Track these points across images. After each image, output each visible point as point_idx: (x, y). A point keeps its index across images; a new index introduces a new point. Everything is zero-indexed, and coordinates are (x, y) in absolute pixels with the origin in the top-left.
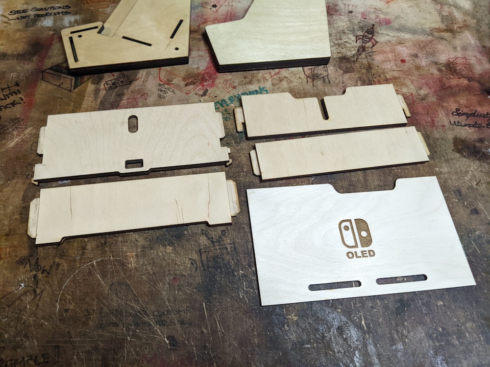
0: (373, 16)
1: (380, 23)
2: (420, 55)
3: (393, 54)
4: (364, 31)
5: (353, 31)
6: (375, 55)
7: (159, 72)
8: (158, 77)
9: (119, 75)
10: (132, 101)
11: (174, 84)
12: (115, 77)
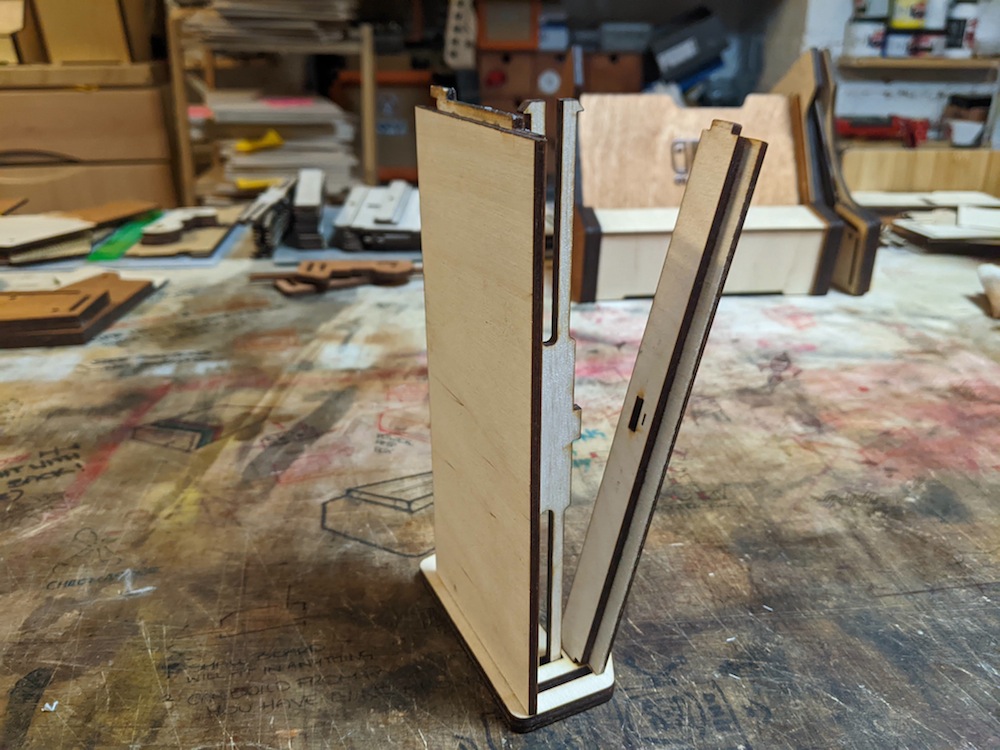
0: (779, 343)
1: (798, 350)
2: (891, 381)
3: (840, 382)
4: (772, 359)
6: (804, 384)
7: (378, 419)
8: (377, 425)
9: (295, 427)
10: (319, 460)
11: (410, 432)
12: (287, 430)
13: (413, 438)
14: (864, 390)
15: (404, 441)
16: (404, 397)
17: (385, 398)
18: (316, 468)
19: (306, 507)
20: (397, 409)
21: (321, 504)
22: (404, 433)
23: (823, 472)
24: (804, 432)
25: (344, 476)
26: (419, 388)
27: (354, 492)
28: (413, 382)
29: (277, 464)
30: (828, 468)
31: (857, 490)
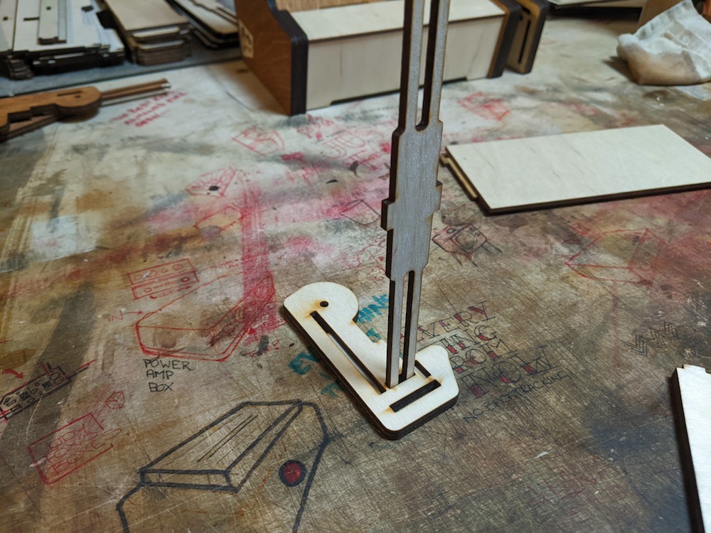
7: (136, 335)
8: (139, 345)
9: (36, 371)
10: (86, 424)
11: (182, 349)
12: (26, 380)
13: (189, 358)
15: (180, 365)
16: (154, 291)
17: (132, 297)
18: (87, 443)
19: (97, 519)
20: (154, 313)
21: (115, 508)
22: (175, 352)
23: (615, 305)
24: (573, 254)
25: (128, 447)
26: (167, 273)
27: (150, 475)
28: (156, 264)
29: (33, 446)
30: (616, 299)
31: (655, 323)
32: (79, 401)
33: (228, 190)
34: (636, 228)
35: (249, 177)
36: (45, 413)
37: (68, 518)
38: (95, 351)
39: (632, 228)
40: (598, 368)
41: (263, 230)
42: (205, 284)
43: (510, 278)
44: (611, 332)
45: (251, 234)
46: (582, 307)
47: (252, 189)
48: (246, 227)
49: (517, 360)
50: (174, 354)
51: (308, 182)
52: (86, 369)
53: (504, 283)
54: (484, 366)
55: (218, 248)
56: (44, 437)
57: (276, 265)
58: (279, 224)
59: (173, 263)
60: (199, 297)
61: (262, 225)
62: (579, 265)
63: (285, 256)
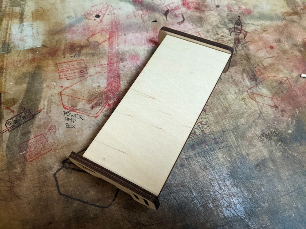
0: (236, 8)
1: (244, 14)
2: (282, 39)
3: (262, 42)
4: (234, 23)
5: (225, 24)
6: (249, 45)
7: (60, 98)
8: (62, 104)
9: (19, 110)
10: (41, 139)
11: (80, 109)
12: (16, 114)
13: (82, 114)
14: (272, 47)
15: (78, 117)
16: (68, 75)
17: (59, 78)
18: (42, 147)
19: (47, 179)
20: (68, 88)
21: (53, 175)
22: (77, 110)
23: (259, 116)
24: (251, 86)
25: (58, 151)
26: (74, 66)
27: (66, 164)
28: (69, 60)
29: (21, 145)
30: (261, 113)
31: (272, 128)
32: (38, 127)
33: (104, 18)
34: (283, 76)
35: (115, 11)
36: (24, 131)
37: (36, 177)
38: (43, 104)
39: (281, 76)
40: (242, 145)
41: (118, 48)
42: (91, 76)
43: (221, 95)
44: (253, 129)
45: (112, 49)
46: (246, 115)
47: (116, 20)
48: (111, 44)
49: (212, 136)
50: (76, 111)
51: (143, 20)
52: (40, 112)
53: (218, 97)
54: (198, 137)
55: (98, 55)
56: (24, 142)
57: (122, 70)
58: (126, 45)
59: (77, 61)
60: (88, 82)
61: (118, 45)
62: (252, 93)
63: (127, 66)
